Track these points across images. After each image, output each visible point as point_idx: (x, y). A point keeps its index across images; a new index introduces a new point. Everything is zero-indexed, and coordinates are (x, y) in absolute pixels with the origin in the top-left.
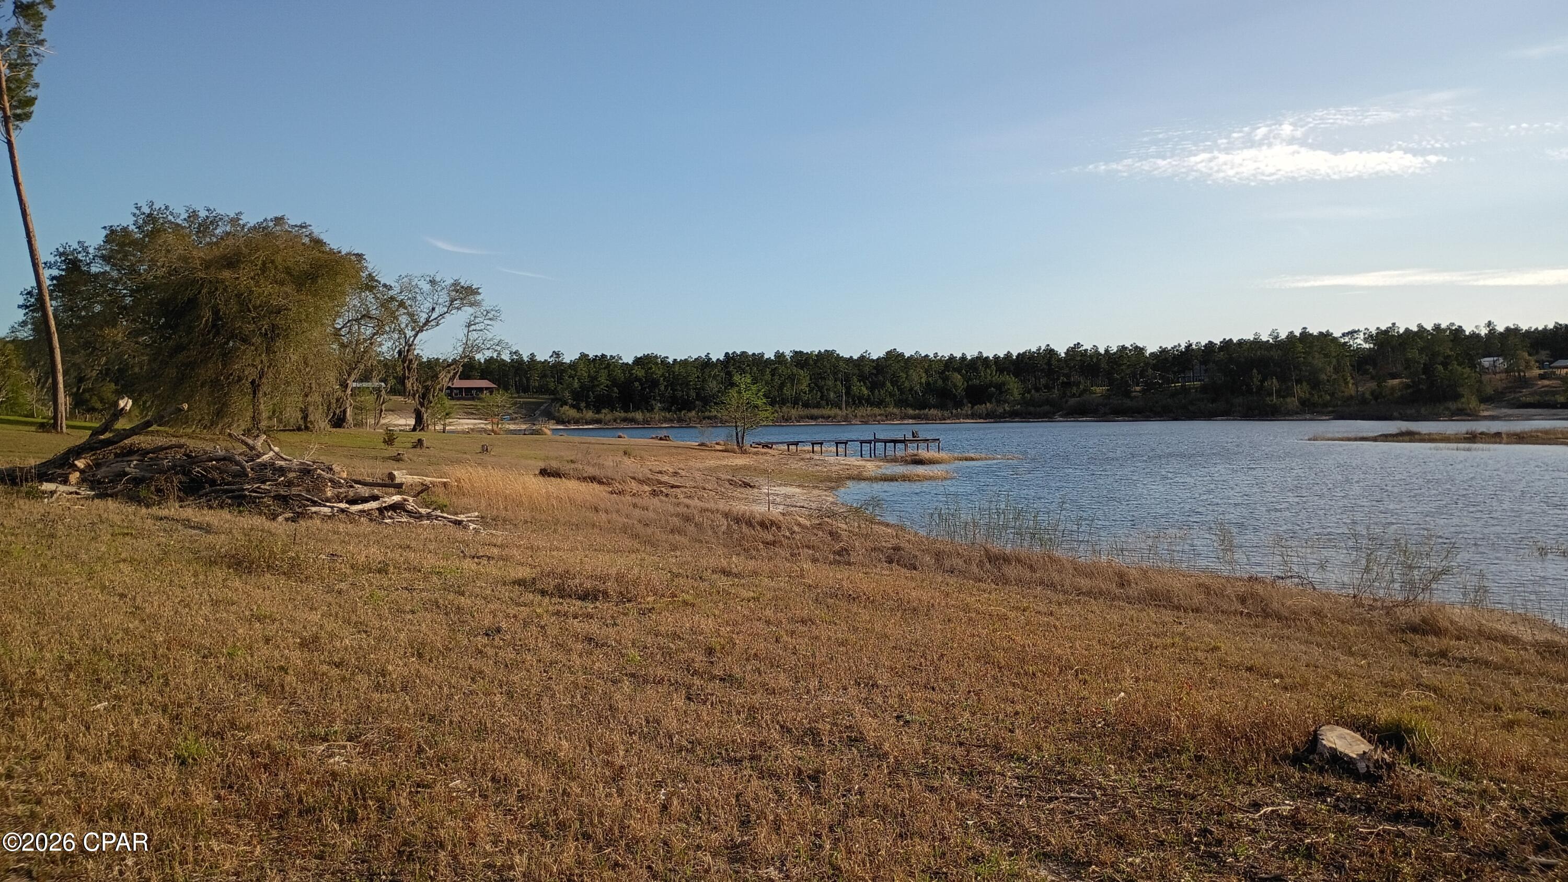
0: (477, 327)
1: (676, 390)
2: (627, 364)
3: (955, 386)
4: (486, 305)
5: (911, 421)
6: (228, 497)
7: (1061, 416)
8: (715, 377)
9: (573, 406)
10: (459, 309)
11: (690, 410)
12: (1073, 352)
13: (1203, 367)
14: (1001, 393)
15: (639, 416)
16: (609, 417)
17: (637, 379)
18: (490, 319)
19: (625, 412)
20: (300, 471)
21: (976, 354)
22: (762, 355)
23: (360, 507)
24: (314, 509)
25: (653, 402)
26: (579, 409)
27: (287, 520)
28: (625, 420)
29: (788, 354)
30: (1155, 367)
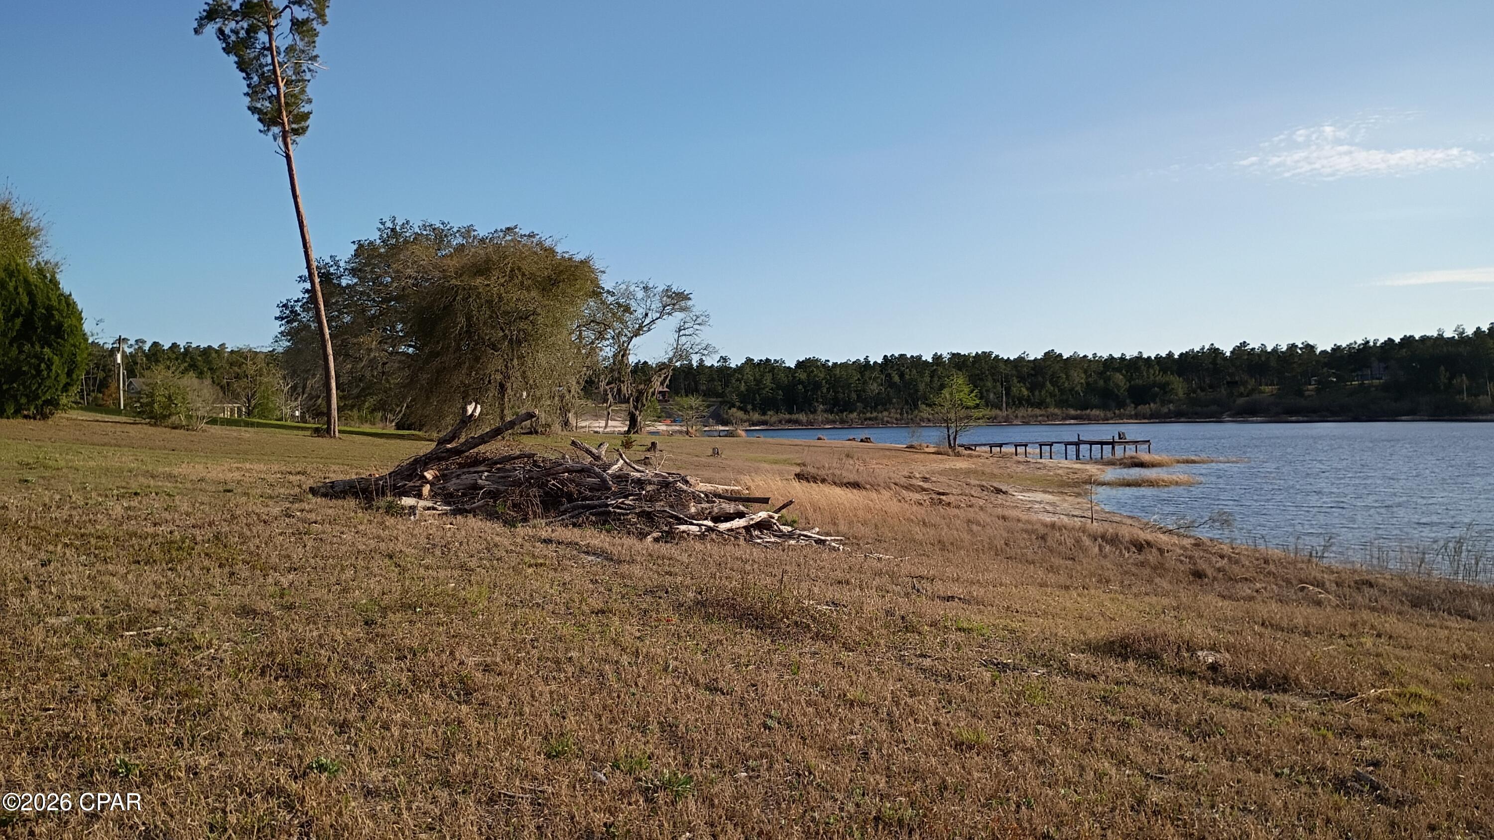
0: (686, 332)
1: (838, 392)
2: (789, 368)
3: (1118, 386)
4: (696, 310)
5: (1072, 421)
6: (591, 514)
7: (1230, 416)
8: (875, 379)
9: (740, 408)
10: (669, 314)
11: (851, 412)
12: (1240, 351)
13: (1382, 365)
14: (1166, 393)
15: (802, 417)
16: (774, 419)
17: (800, 382)
18: (699, 324)
19: (790, 413)
20: (659, 483)
21: (1136, 354)
22: (920, 357)
23: (728, 525)
24: (683, 527)
25: (816, 404)
26: (746, 411)
27: (656, 540)
28: (789, 421)
29: (946, 356)
30: (1326, 365)
